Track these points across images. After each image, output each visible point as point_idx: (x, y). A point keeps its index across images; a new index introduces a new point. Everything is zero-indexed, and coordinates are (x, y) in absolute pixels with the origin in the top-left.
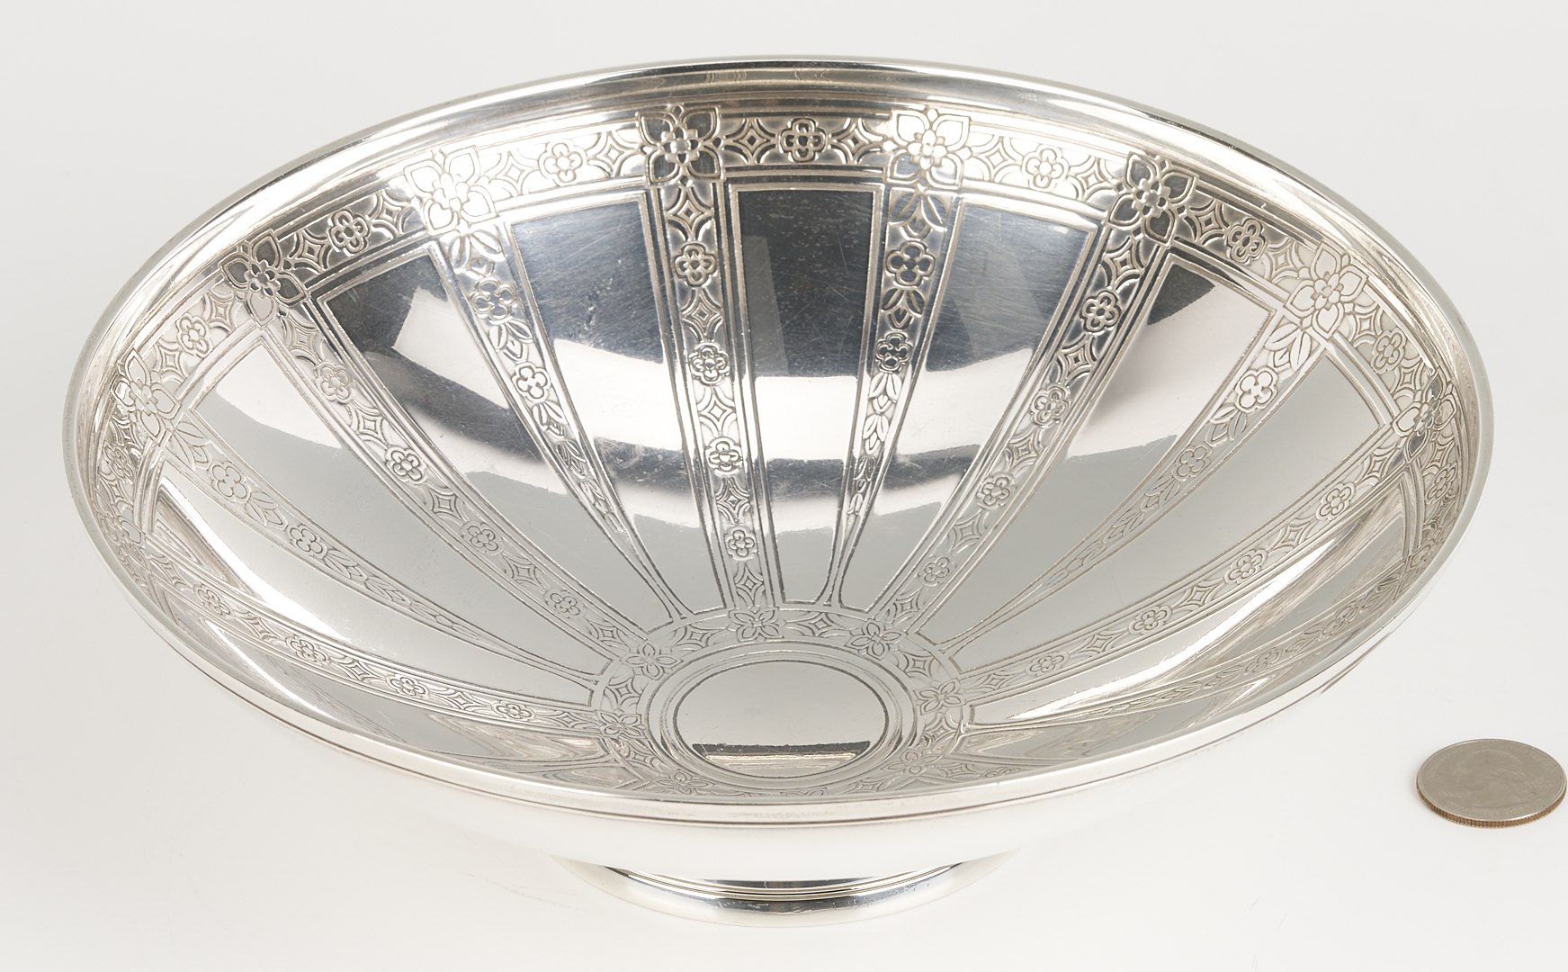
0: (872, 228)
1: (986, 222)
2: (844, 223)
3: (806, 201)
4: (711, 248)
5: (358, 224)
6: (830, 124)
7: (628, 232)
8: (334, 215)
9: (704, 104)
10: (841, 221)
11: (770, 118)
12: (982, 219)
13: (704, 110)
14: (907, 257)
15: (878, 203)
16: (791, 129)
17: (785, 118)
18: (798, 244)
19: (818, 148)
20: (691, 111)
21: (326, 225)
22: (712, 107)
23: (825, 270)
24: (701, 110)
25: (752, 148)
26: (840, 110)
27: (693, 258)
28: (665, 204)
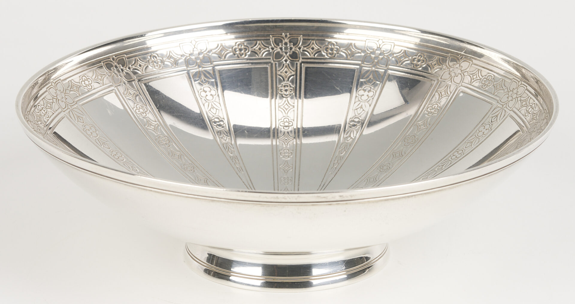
4: (293, 85)
5: (160, 60)
8: (151, 55)
9: (296, 34)
11: (320, 41)
15: (357, 73)
16: (328, 45)
17: (326, 42)
19: (337, 52)
20: (291, 37)
22: (299, 35)
24: (295, 36)
25: (313, 51)
27: (286, 88)
28: (278, 69)
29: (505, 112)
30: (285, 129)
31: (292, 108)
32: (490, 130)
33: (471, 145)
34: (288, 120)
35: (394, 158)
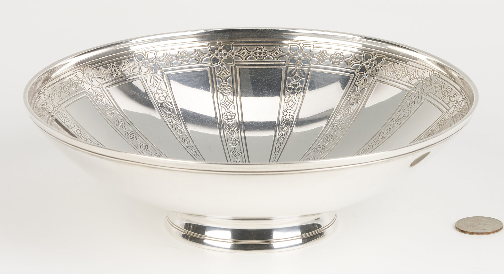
0: (282, 79)
1: (318, 75)
2: (273, 77)
3: (261, 71)
4: (230, 84)
5: (118, 68)
6: (269, 49)
7: (204, 79)
8: (110, 65)
9: (229, 42)
10: (272, 77)
11: (250, 47)
12: (317, 75)
13: (229, 44)
14: (293, 87)
15: (284, 72)
16: (256, 50)
17: (255, 47)
18: (258, 84)
19: (265, 56)
20: (225, 44)
21: (108, 67)
22: (231, 43)
23: (267, 91)
24: (228, 44)
25: (244, 55)
26: (272, 44)
27: (225, 88)
28: (216, 71)
29: (421, 97)
30: (229, 122)
31: (232, 104)
32: (410, 113)
33: (395, 126)
34: (230, 114)
35: (327, 141)
